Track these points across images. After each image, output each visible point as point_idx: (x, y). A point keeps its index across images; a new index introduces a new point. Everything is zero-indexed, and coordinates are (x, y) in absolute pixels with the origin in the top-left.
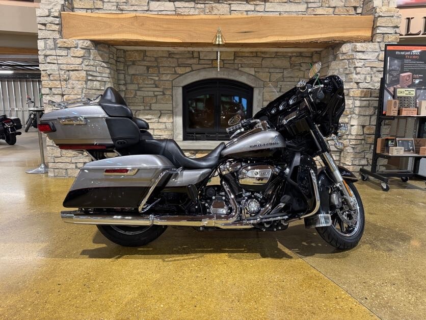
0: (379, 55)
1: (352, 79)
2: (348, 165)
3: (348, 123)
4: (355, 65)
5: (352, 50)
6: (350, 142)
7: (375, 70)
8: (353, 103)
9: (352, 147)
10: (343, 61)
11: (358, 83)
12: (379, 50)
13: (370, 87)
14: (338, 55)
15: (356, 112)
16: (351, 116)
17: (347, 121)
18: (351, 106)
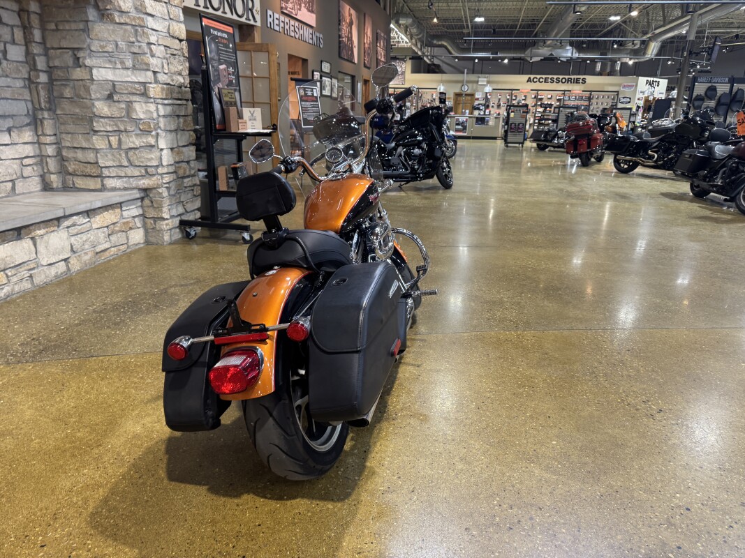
0: (169, 26)
1: (148, 64)
2: (167, 219)
3: (153, 146)
4: (149, 38)
5: (136, 8)
6: (162, 178)
7: (169, 51)
8: (157, 109)
9: (166, 187)
10: (123, 27)
11: (155, 73)
12: (167, 17)
13: (169, 81)
14: (109, 12)
15: (162, 125)
16: (158, 134)
17: (152, 141)
18: (155, 115)
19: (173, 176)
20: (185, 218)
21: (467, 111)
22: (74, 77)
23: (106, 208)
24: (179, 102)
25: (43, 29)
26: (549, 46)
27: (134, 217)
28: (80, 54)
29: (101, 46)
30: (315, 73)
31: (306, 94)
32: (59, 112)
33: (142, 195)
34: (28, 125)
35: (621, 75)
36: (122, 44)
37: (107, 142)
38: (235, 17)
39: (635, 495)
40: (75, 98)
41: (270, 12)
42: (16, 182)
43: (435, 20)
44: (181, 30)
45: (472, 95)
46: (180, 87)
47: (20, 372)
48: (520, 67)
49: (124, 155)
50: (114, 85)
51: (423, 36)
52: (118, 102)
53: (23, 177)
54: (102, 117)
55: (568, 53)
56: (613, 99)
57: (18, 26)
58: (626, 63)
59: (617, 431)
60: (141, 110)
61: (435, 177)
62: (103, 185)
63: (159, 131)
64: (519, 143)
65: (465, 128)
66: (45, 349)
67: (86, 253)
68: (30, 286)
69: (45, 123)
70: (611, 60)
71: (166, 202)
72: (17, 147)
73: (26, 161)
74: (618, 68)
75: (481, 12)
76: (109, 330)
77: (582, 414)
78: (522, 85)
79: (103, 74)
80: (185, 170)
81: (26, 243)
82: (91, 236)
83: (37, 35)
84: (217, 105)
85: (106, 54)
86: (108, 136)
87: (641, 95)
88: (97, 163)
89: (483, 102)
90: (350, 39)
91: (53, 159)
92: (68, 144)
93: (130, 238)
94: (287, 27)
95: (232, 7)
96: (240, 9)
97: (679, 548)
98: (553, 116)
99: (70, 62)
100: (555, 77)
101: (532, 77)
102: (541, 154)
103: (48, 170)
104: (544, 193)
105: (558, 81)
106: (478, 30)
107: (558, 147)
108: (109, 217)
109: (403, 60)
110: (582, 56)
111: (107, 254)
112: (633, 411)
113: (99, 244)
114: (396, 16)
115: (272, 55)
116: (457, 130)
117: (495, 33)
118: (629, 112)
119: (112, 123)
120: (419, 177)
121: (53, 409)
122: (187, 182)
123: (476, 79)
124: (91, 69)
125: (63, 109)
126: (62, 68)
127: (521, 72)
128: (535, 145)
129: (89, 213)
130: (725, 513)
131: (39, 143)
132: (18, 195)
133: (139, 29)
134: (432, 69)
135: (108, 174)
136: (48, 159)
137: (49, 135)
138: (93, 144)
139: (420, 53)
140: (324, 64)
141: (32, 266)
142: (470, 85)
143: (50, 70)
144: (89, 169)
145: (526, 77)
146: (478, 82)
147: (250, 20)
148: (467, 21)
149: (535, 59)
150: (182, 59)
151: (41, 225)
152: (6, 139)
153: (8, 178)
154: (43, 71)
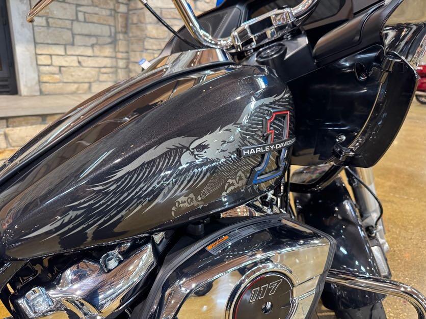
32: (130, 35)
34: (110, 44)
40: (139, 24)
42: (93, 84)
53: (99, 81)
54: (151, 38)
69: (120, 42)
72: (98, 59)
73: (104, 70)
86: (153, 53)
91: (123, 70)
119: (157, 43)
125: (132, 33)
131: (116, 58)
136: (119, 71)
137: (122, 52)
143: (128, 3)
152: (89, 52)
153: (86, 80)
154: (122, 3)
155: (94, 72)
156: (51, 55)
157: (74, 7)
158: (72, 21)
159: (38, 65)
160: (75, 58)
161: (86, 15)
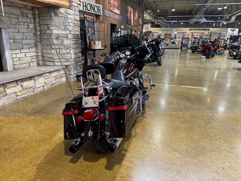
0: (75, 17)
1: (68, 29)
2: (73, 75)
3: (69, 53)
4: (69, 21)
5: (65, 12)
6: (71, 62)
7: (74, 24)
8: (70, 42)
9: (73, 65)
10: (61, 18)
11: (70, 31)
12: (74, 14)
13: (74, 33)
14: (58, 13)
15: (72, 47)
16: (70, 49)
17: (69, 51)
18: (70, 44)
19: (75, 62)
20: (78, 74)
21: (169, 40)
22: (47, 33)
23: (55, 71)
24: (77, 40)
25: (39, 19)
26: (197, 18)
27: (63, 74)
28: (49, 26)
29: (55, 24)
30: (119, 29)
31: (115, 36)
32: (43, 43)
33: (65, 67)
34: (34, 46)
35: (222, 28)
36: (61, 23)
37: (56, 51)
38: (95, 13)
39: (207, 163)
40: (47, 39)
41: (105, 11)
42: (30, 63)
43: (158, 11)
44: (78, 18)
45: (171, 35)
46: (77, 35)
47: (30, 118)
48: (187, 25)
49: (60, 55)
50: (58, 35)
51: (155, 16)
52: (59, 40)
53: (32, 62)
54: (55, 44)
55: (204, 20)
56: (219, 36)
57: (32, 18)
58: (224, 24)
59: (204, 144)
60: (66, 42)
61: (156, 62)
62: (54, 64)
63: (71, 48)
64: (186, 50)
65: (168, 45)
66: (37, 112)
67: (49, 84)
68: (33, 94)
69: (39, 46)
70: (218, 22)
71: (72, 70)
72: (31, 53)
73: (33, 57)
74: (221, 25)
75: (174, 8)
76: (55, 107)
77: (194, 138)
78: (187, 31)
79: (55, 31)
80: (78, 60)
81: (33, 81)
82: (51, 79)
83: (37, 20)
84: (88, 40)
85: (56, 26)
87: (229, 34)
88: (53, 58)
89: (174, 37)
90: (130, 18)
91: (41, 56)
92: (45, 52)
93: (62, 80)
94: (110, 15)
95: (94, 10)
96: (96, 10)
97: (219, 179)
98: (198, 41)
99: (46, 28)
100: (199, 28)
101: (191, 28)
102: (193, 54)
103: (39, 60)
104: (192, 67)
105: (200, 30)
106: (173, 13)
107: (199, 52)
108: (55, 74)
109: (148, 23)
110: (208, 21)
111: (55, 85)
112: (211, 138)
113: (53, 82)
114: (146, 9)
115: (106, 24)
116: (165, 46)
117: (178, 15)
118: (224, 40)
119: (57, 46)
120: (151, 62)
121: (39, 129)
122: (79, 63)
123: (172, 29)
124: (52, 30)
126: (44, 30)
127: (187, 27)
128: (191, 51)
129: (50, 73)
130: (236, 170)
131: (37, 52)
132: (31, 67)
133: (66, 18)
134: (158, 26)
135: (56, 61)
136: (39, 57)
137: (40, 50)
138: (52, 52)
139: (154, 21)
140: (122, 26)
141: (34, 88)
142: (170, 31)
143: (41, 31)
144: (50, 60)
145: (189, 29)
146: (172, 30)
147: (99, 13)
148: (169, 11)
149: (192, 23)
150: (78, 26)
151: (37, 76)
152: (28, 51)
153: (28, 62)
154: (39, 31)
155: (30, 58)
156: (16, 54)
157: (22, 34)
158: (22, 39)
159: (12, 58)
160: (24, 54)
161: (26, 36)
